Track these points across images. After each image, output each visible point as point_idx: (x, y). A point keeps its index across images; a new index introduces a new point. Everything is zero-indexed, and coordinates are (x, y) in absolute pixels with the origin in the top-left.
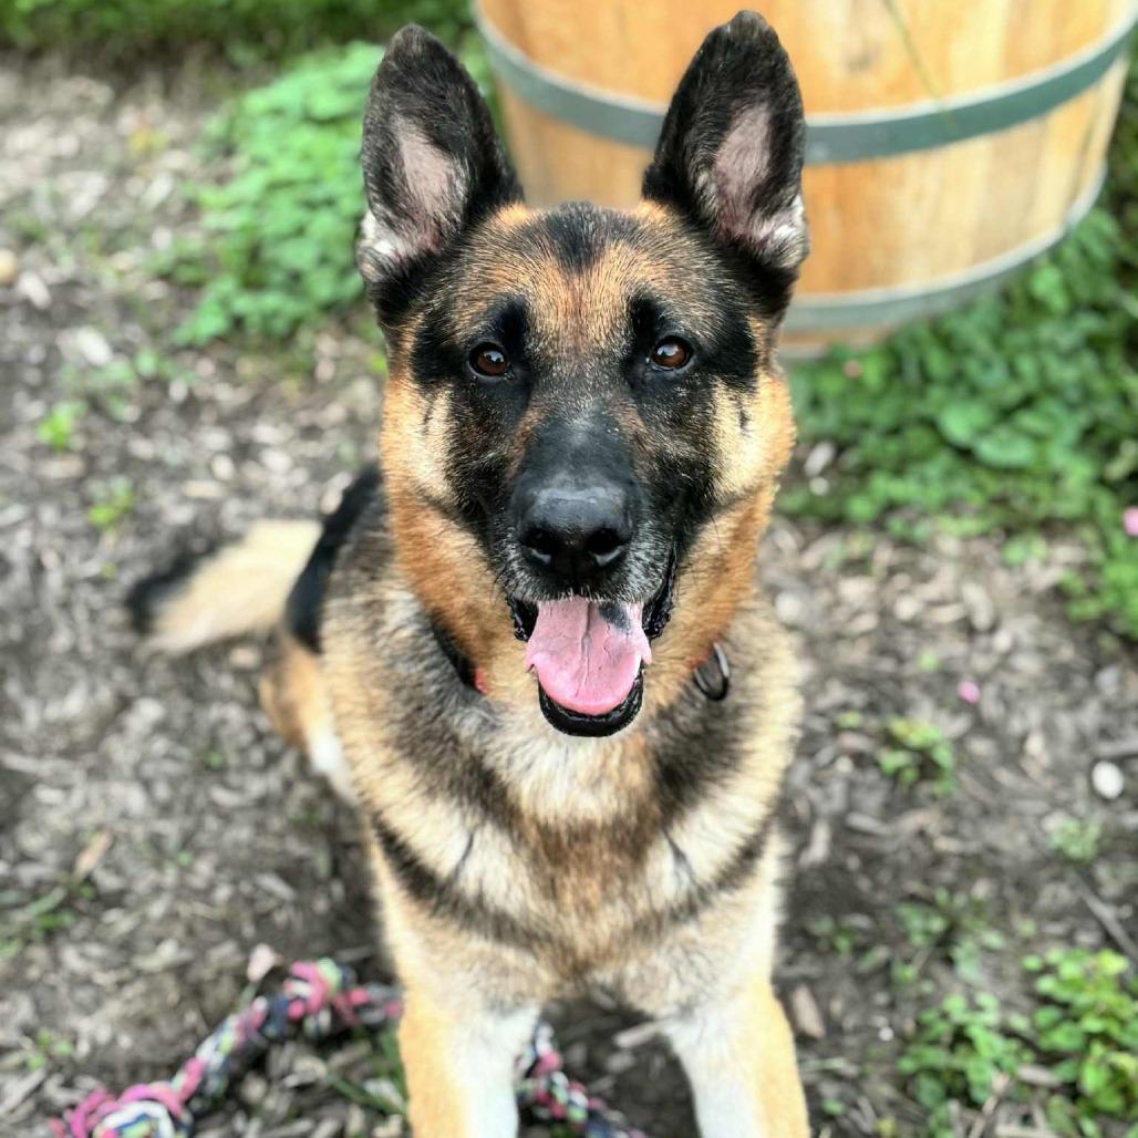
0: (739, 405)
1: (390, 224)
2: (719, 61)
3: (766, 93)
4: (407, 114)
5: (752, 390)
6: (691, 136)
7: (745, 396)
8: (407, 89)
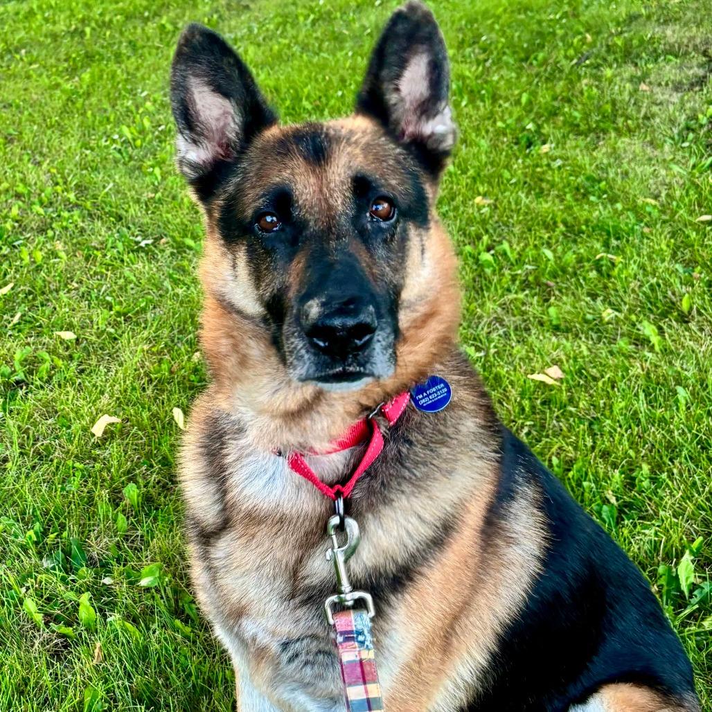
0: (422, 240)
1: (195, 142)
2: (400, 28)
3: (425, 47)
4: (197, 76)
5: (428, 229)
6: (385, 73)
7: (423, 233)
8: (196, 61)
